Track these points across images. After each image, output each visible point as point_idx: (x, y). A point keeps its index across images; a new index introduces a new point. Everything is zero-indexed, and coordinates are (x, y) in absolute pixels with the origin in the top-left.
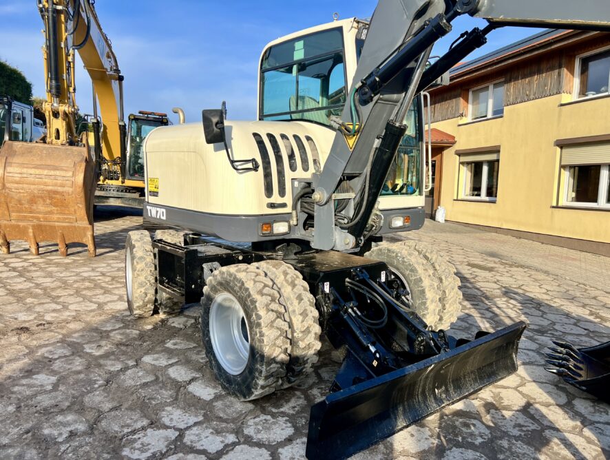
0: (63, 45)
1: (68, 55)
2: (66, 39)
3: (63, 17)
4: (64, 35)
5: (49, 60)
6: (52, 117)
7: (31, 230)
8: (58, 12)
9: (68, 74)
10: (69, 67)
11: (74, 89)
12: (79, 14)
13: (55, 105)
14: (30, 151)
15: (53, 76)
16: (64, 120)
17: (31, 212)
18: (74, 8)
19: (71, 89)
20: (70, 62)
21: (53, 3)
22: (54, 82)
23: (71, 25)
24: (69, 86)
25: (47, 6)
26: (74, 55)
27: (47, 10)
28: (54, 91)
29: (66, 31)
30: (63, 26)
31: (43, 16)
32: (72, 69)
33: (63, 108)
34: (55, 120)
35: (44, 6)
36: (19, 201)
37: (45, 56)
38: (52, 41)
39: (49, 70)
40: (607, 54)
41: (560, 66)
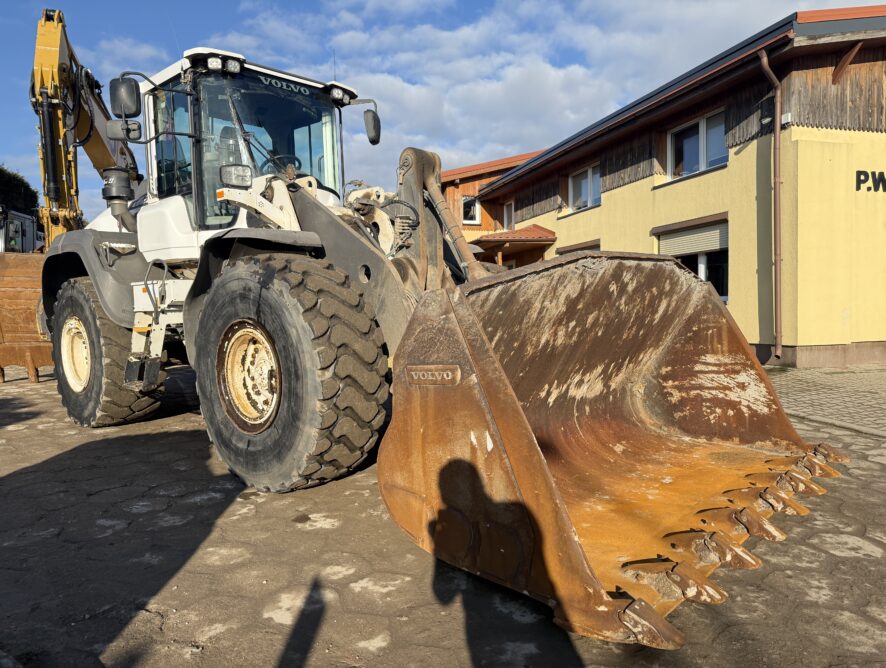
0: (61, 143)
1: (67, 153)
2: (65, 135)
3: (60, 113)
4: (62, 131)
5: (45, 159)
6: (50, 224)
7: (28, 354)
8: (54, 107)
9: (69, 173)
10: (70, 166)
11: (77, 192)
12: (80, 107)
13: (54, 210)
14: (25, 263)
15: (51, 178)
16: (64, 226)
17: (28, 332)
18: (74, 101)
19: (73, 192)
20: (70, 162)
21: (48, 97)
22: (52, 185)
23: (71, 120)
24: (70, 188)
25: (40, 99)
26: (75, 153)
27: (41, 105)
28: (52, 194)
29: (65, 126)
30: (61, 123)
31: (37, 112)
32: (73, 169)
33: (63, 213)
34: (54, 227)
35: (37, 100)
36: (14, 321)
37: (41, 156)
38: (48, 139)
39: (46, 170)
40: (695, 129)
41: (650, 142)
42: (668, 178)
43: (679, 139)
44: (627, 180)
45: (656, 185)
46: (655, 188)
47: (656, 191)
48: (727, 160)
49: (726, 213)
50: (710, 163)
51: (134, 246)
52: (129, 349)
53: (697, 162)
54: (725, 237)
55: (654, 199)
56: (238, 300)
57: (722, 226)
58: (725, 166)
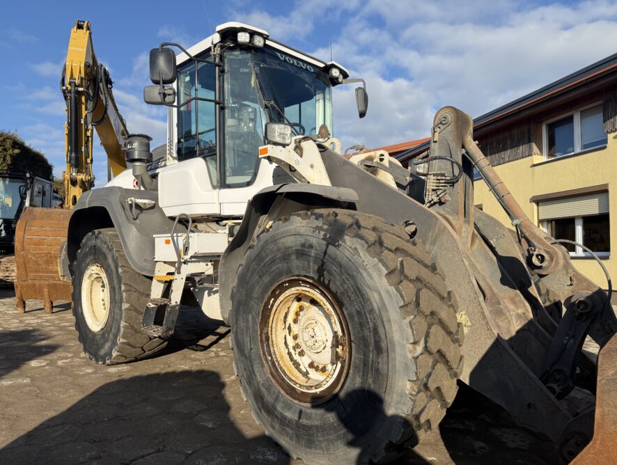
0: (82, 122)
1: (87, 130)
2: (86, 116)
3: (83, 98)
4: (84, 113)
5: (69, 135)
6: (70, 185)
7: (46, 290)
8: (79, 94)
9: (87, 147)
10: (88, 140)
11: (92, 160)
12: (98, 97)
13: (74, 174)
14: (49, 216)
15: (73, 149)
16: (81, 187)
17: (47, 272)
18: (94, 90)
19: (89, 161)
20: (88, 137)
21: (76, 86)
22: (73, 155)
23: (90, 105)
24: (87, 157)
25: (69, 88)
26: (92, 130)
27: (70, 92)
28: (73, 162)
29: (86, 109)
30: (83, 107)
31: (66, 98)
32: (90, 143)
33: (81, 177)
34: (73, 188)
35: (67, 88)
36: (37, 263)
37: (66, 132)
38: (73, 118)
39: (70, 143)
40: (570, 120)
41: (529, 132)
42: (544, 158)
43: (551, 128)
44: (507, 159)
45: (535, 163)
46: (534, 165)
47: (535, 168)
48: (607, 143)
49: (607, 185)
50: (585, 146)
51: (154, 202)
52: (148, 295)
53: (573, 146)
54: (606, 204)
55: (533, 174)
56: (293, 257)
57: (603, 196)
58: (605, 147)
